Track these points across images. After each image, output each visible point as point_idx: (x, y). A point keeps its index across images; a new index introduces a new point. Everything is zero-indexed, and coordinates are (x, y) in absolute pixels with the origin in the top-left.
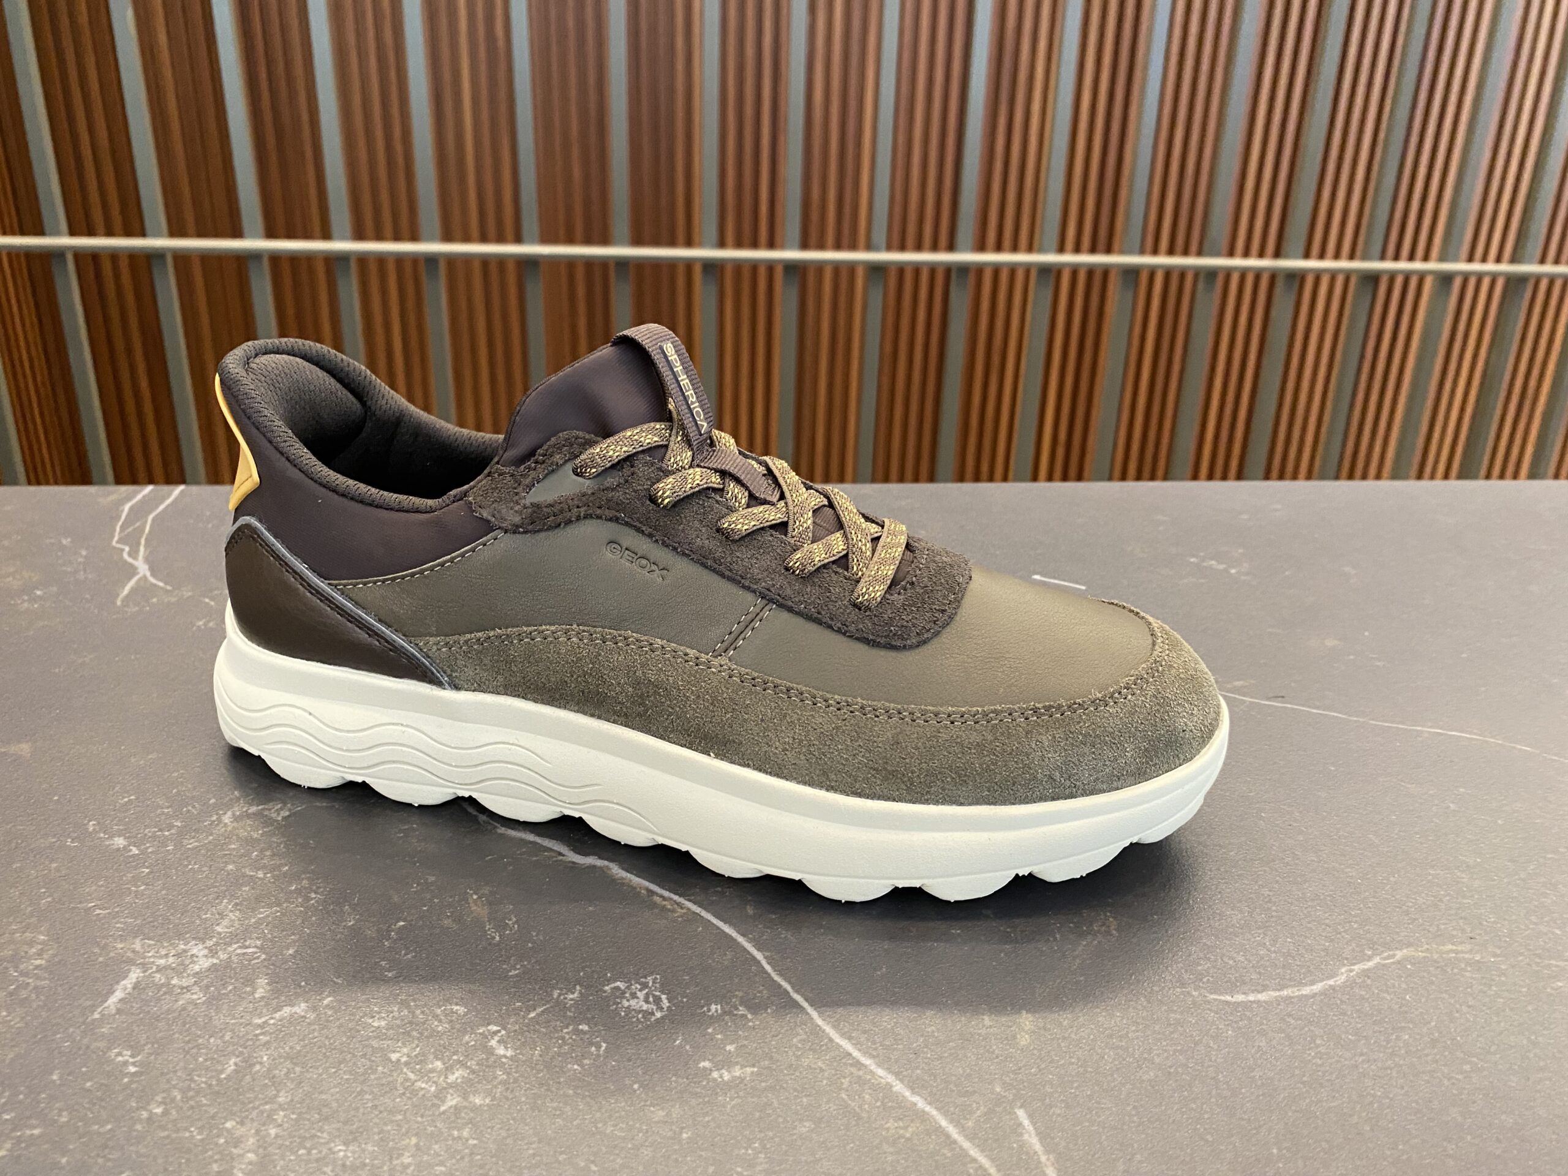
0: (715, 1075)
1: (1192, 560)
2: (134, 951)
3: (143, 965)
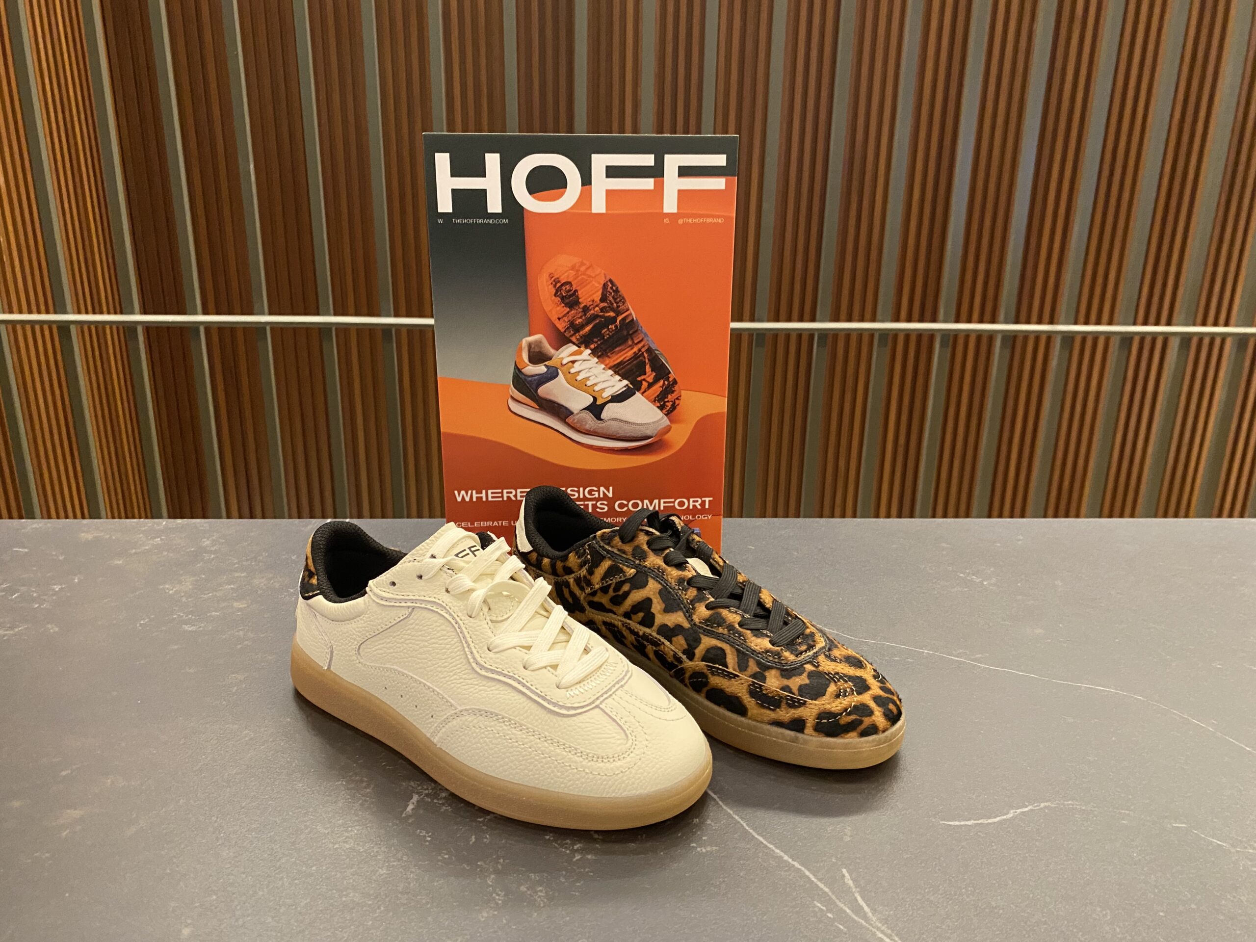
0: (699, 849)
1: (961, 575)
2: (411, 786)
3: (417, 793)
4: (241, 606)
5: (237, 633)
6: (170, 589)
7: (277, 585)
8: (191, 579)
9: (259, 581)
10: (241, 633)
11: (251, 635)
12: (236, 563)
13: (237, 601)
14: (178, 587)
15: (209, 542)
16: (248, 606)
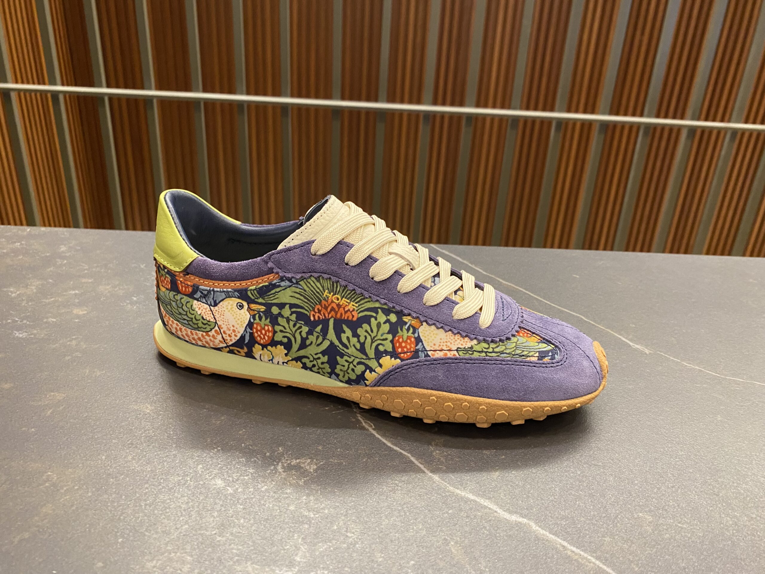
4: (81, 313)
5: (68, 343)
6: (13, 292)
7: (121, 293)
8: (38, 283)
9: (104, 289)
10: (74, 343)
11: (84, 346)
12: (85, 270)
14: (22, 291)
15: (65, 248)
16: (87, 313)
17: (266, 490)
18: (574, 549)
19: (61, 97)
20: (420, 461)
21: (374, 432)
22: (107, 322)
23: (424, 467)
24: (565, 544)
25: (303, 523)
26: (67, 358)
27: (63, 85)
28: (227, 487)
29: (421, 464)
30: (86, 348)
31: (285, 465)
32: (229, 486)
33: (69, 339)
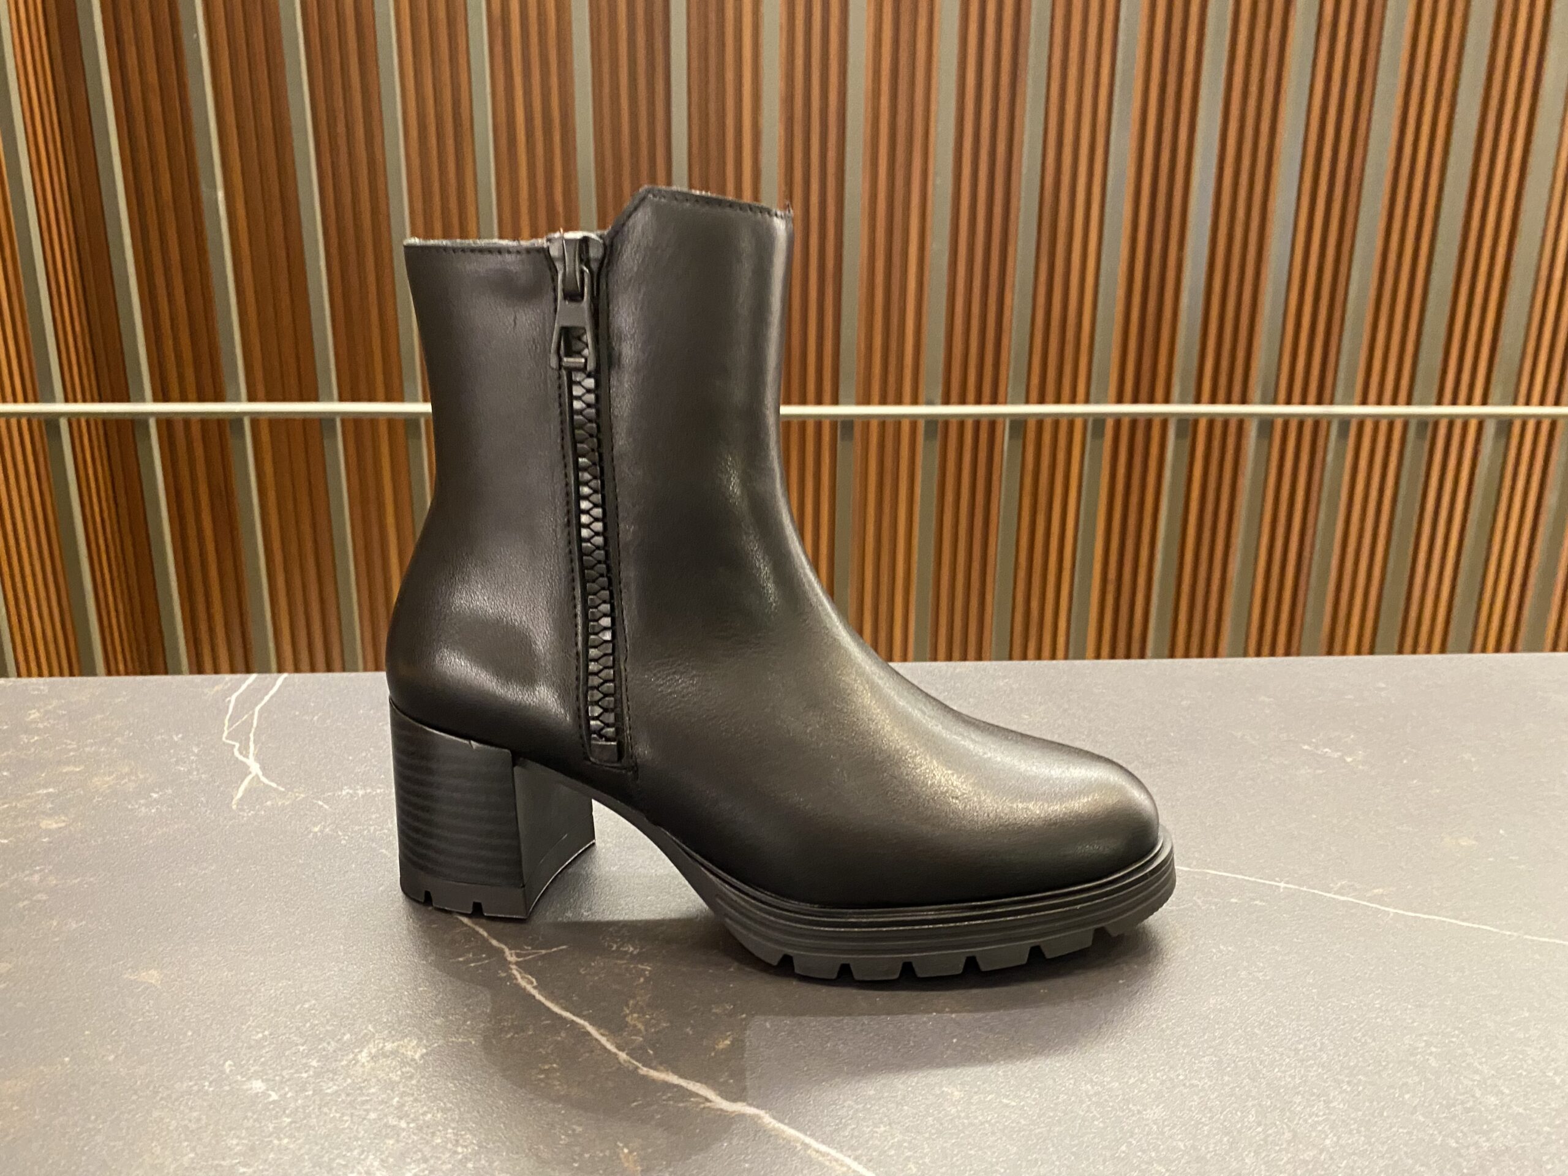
1: (1306, 747)
4: (55, 826)
5: (26, 879)
7: (132, 787)
9: (102, 781)
10: (36, 877)
11: (52, 881)
12: (70, 750)
13: (50, 816)
15: (37, 715)
16: (66, 826)
17: (336, 1092)
18: (823, 1148)
19: (63, 423)
20: (602, 1031)
21: (534, 992)
22: (101, 839)
23: (608, 1040)
24: (808, 1140)
25: (387, 1136)
26: (21, 905)
27: (67, 400)
28: (270, 1092)
29: (603, 1035)
30: (56, 885)
31: (374, 1051)
32: (274, 1091)
33: (27, 872)
